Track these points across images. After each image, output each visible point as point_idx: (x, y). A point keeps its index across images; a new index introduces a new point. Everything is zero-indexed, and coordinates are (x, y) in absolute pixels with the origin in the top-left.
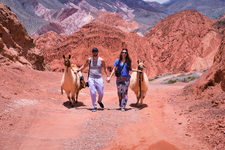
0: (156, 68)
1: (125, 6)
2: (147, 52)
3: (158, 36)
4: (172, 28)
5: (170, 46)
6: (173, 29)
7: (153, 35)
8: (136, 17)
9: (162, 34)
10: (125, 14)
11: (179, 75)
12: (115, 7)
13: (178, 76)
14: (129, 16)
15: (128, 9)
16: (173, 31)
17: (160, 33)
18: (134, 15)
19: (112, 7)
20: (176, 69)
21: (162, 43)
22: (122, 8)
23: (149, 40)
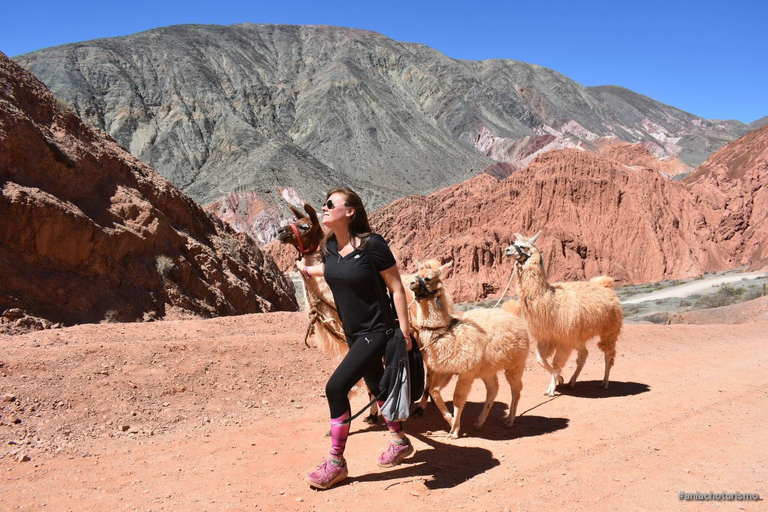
0: (702, 256)
1: (662, 129)
2: (681, 217)
3: (716, 178)
4: (757, 160)
5: (746, 202)
6: (759, 162)
7: (703, 177)
8: (683, 150)
9: (727, 173)
10: (660, 145)
11: (763, 275)
12: (639, 133)
13: (759, 278)
14: (668, 149)
15: (667, 136)
16: (757, 166)
17: (722, 172)
18: (679, 149)
19: (632, 133)
20: (759, 259)
21: (725, 195)
22: (654, 135)
23: (689, 189)
